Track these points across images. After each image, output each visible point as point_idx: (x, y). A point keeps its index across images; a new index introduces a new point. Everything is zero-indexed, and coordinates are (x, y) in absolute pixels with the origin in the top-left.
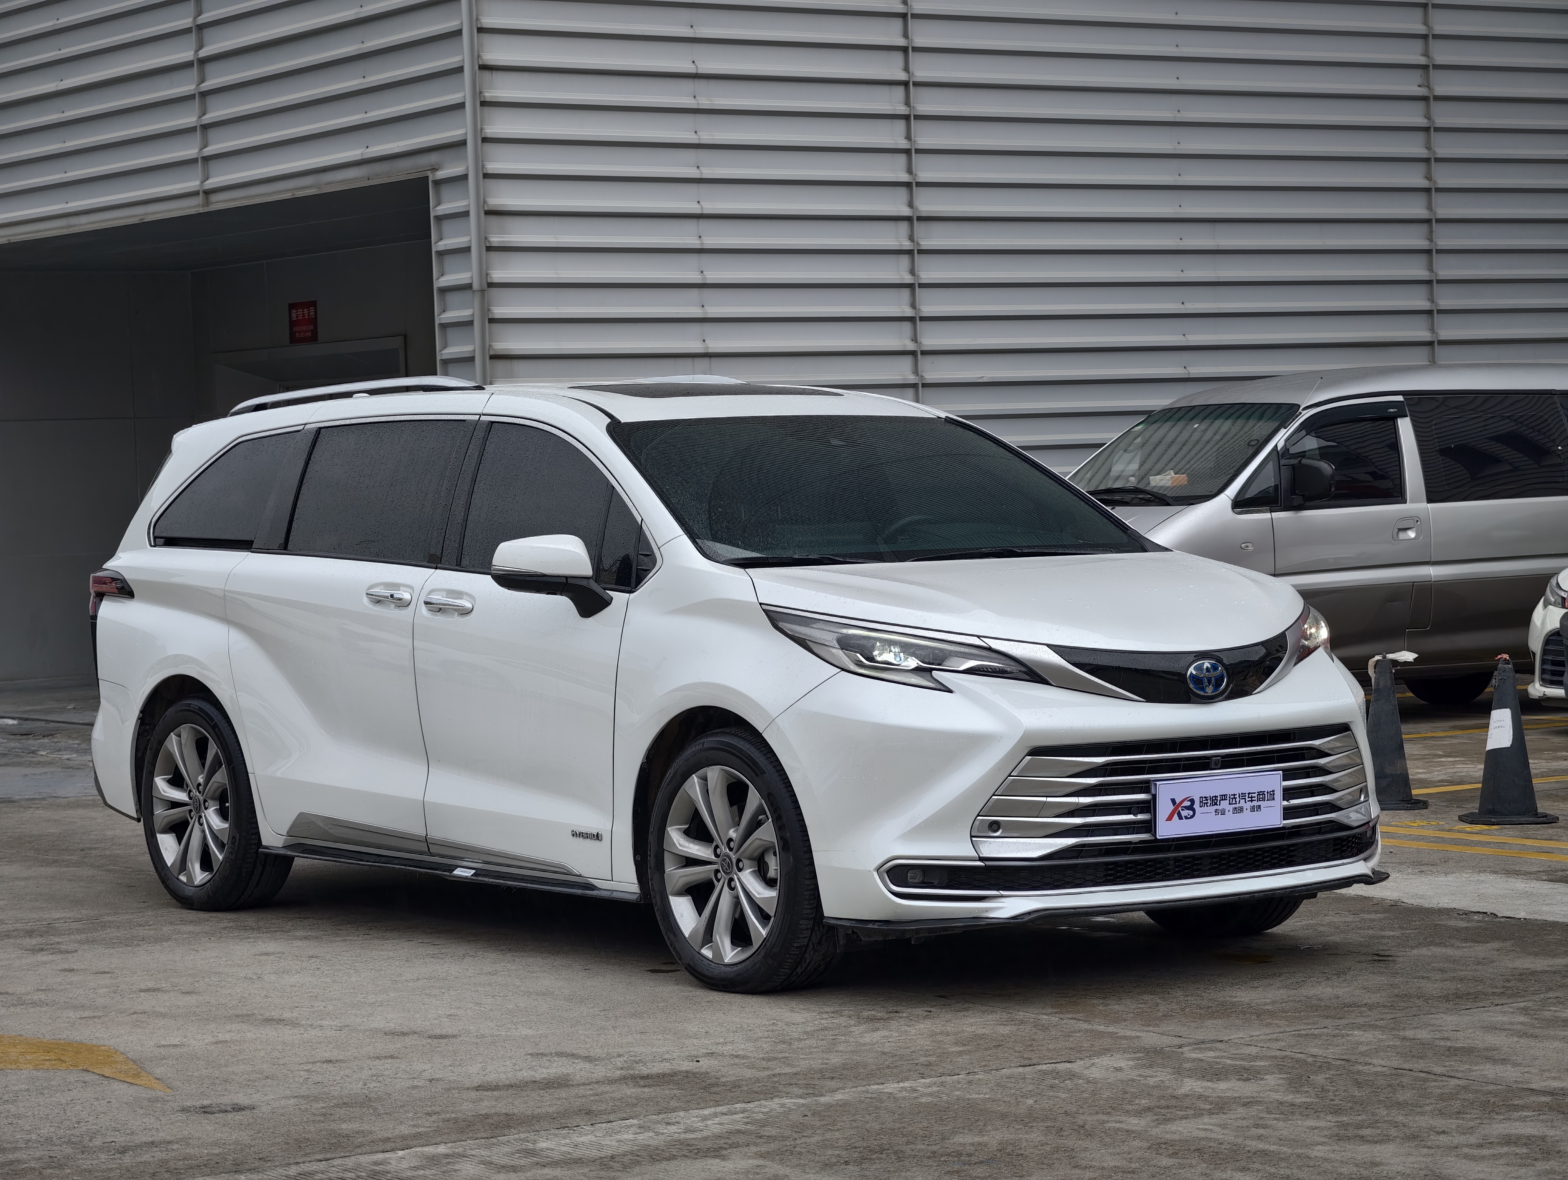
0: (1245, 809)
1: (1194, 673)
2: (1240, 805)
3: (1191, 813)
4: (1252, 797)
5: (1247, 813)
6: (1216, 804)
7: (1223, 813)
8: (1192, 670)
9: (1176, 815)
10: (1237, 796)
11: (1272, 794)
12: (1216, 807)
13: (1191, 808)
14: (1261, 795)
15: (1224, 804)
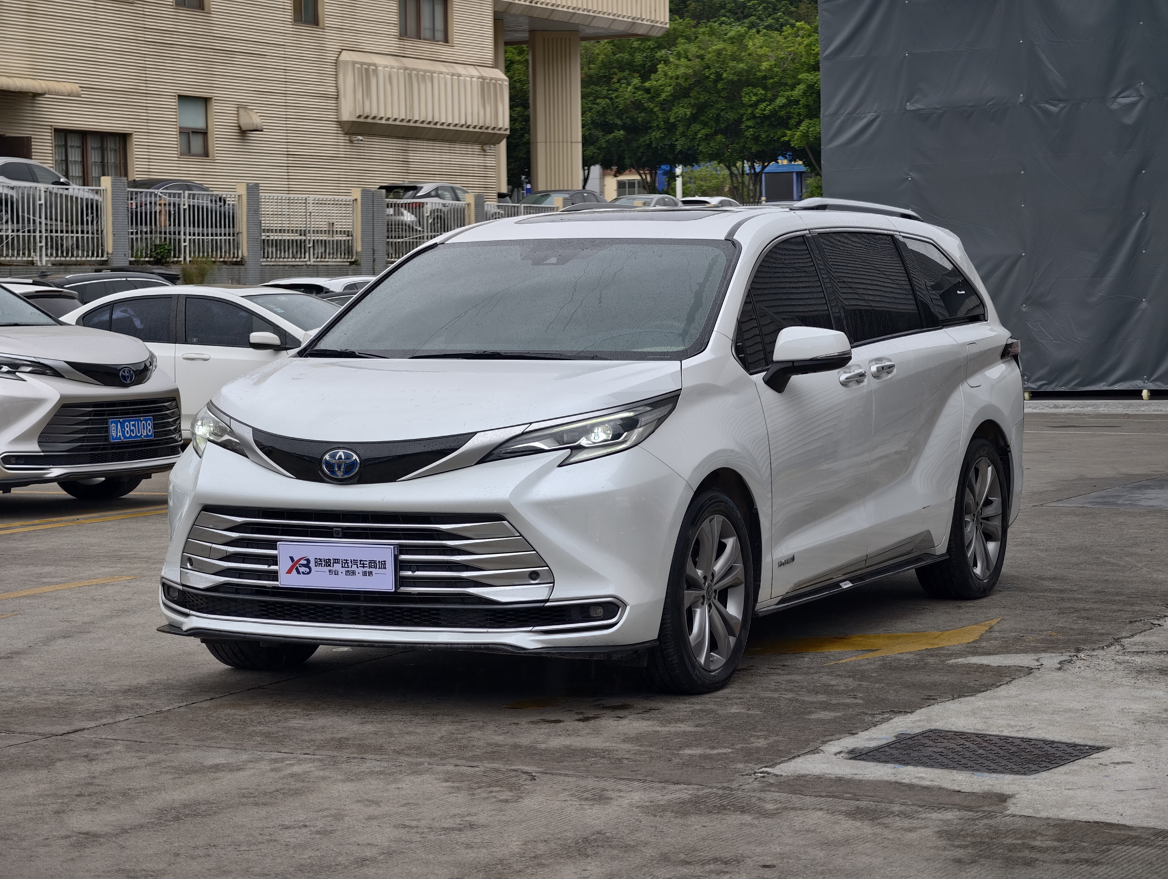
0: (357, 573)
1: (328, 459)
2: (352, 569)
3: (308, 570)
4: (363, 564)
5: (359, 577)
6: (329, 565)
7: (336, 573)
8: (327, 457)
9: (294, 570)
10: (349, 562)
11: (383, 565)
12: (329, 568)
13: (307, 565)
14: (373, 564)
15: (337, 567)
